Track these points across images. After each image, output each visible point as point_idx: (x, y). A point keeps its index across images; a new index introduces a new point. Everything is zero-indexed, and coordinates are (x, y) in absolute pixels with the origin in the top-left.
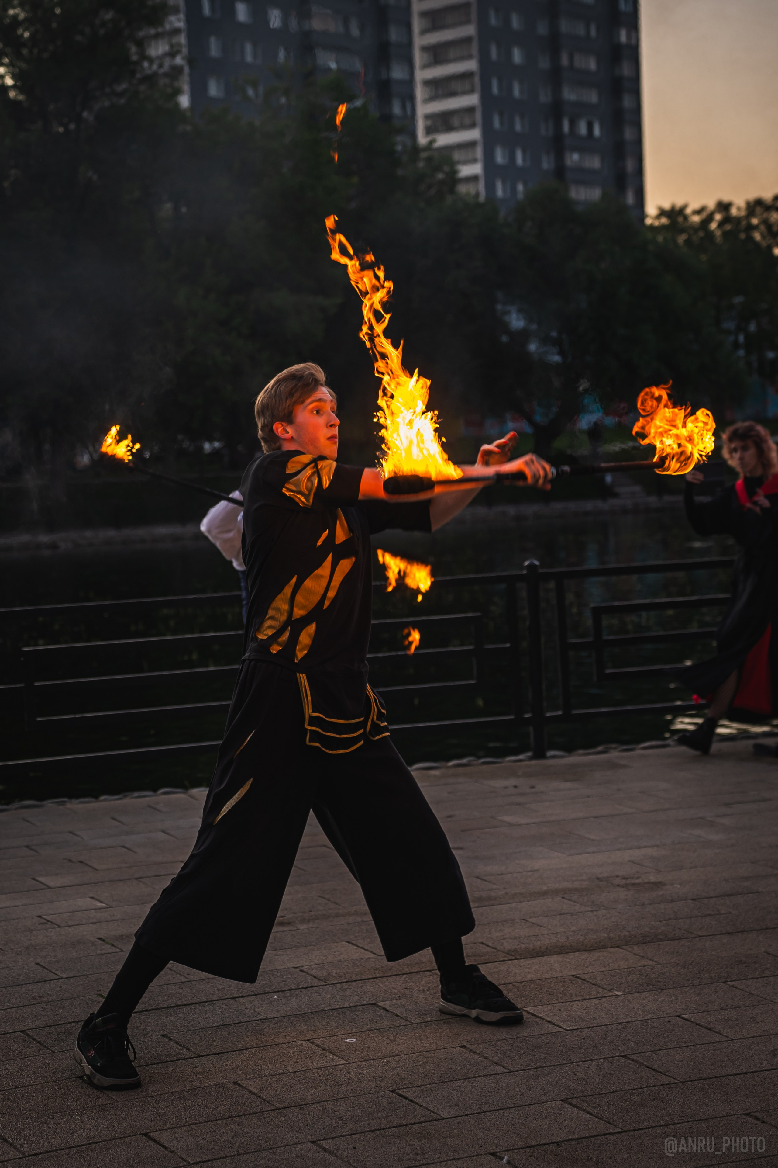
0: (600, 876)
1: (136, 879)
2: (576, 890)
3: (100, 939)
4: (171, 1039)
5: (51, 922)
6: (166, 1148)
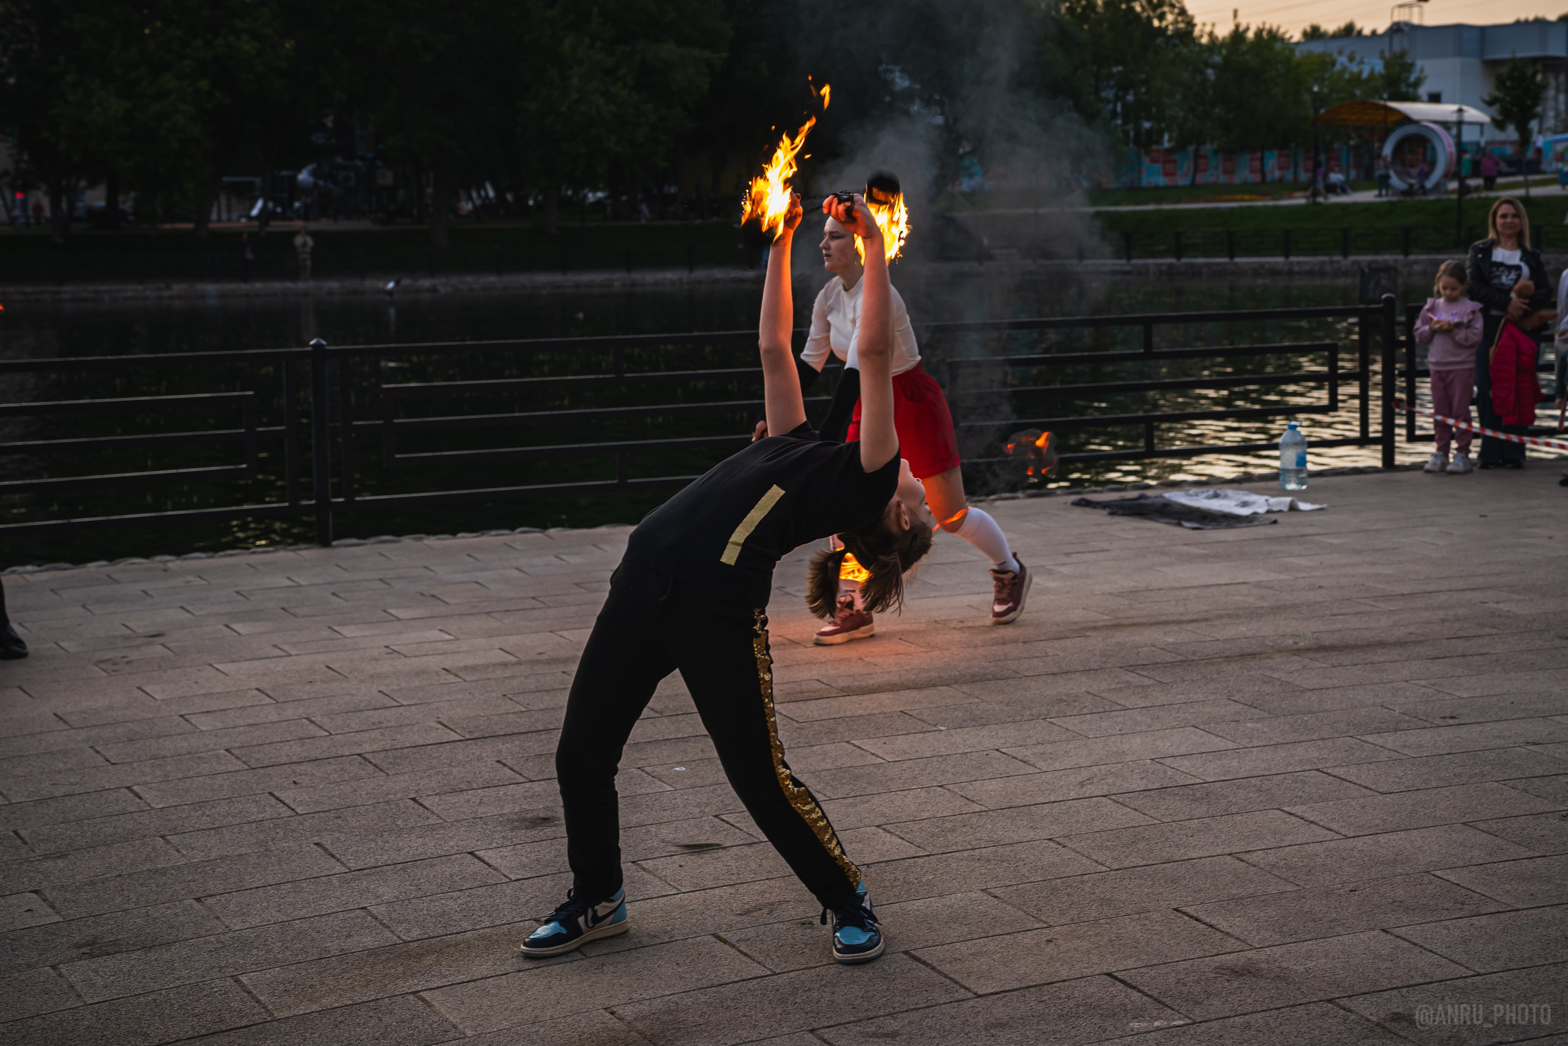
0: (937, 619)
1: (487, 613)
2: (913, 632)
3: (444, 669)
4: (505, 765)
5: (399, 653)
6: (490, 866)
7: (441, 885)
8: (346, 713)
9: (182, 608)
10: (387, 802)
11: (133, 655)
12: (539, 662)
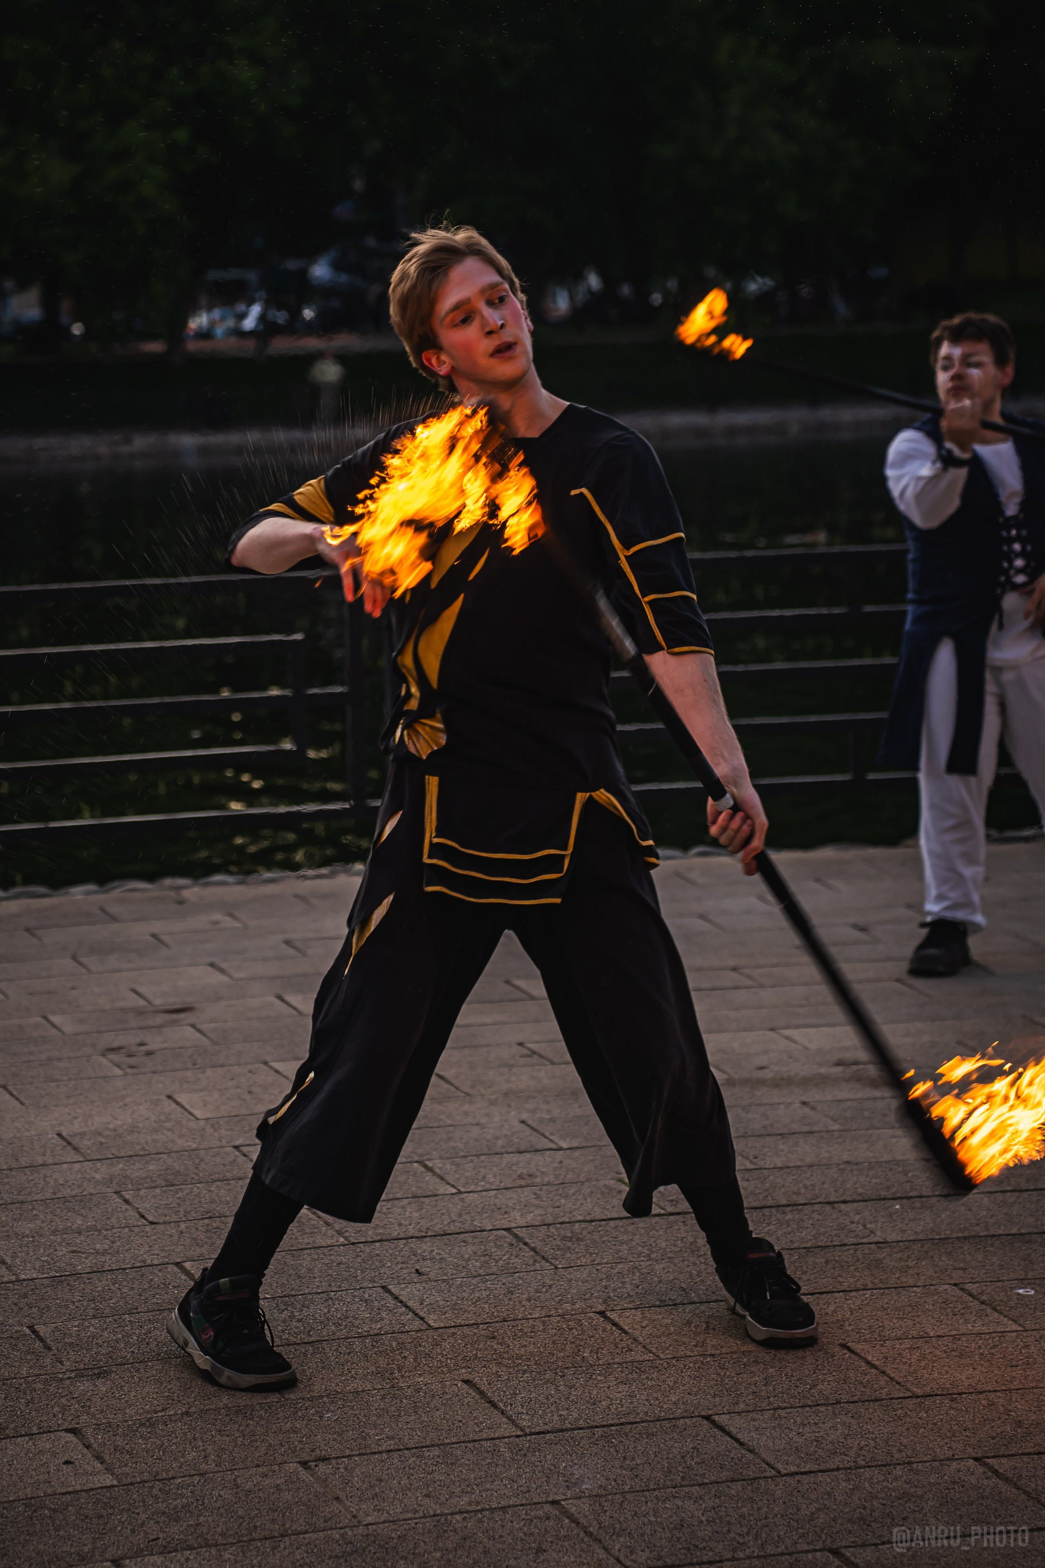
5: (540, 1056)
6: (741, 1444)
7: (670, 1472)
8: (478, 1156)
9: (212, 965)
10: (562, 1316)
11: (155, 1042)
12: (762, 1082)
